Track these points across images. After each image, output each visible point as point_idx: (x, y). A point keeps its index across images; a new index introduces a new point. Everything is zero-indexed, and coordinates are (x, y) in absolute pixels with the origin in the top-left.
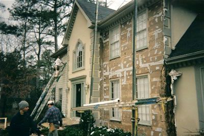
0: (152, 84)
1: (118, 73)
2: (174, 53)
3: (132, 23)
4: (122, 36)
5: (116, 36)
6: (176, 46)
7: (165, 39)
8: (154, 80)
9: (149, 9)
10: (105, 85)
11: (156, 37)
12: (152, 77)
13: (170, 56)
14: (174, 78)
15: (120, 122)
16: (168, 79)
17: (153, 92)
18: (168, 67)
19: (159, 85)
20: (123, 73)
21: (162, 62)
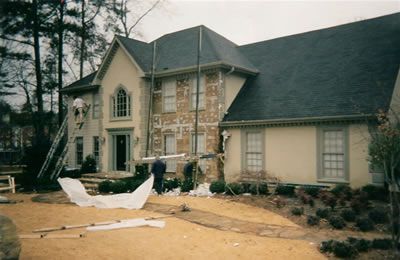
0: (208, 140)
1: (173, 127)
2: (226, 117)
3: (195, 82)
4: (178, 93)
5: (170, 89)
6: (228, 111)
7: (220, 106)
8: (210, 137)
9: (207, 75)
10: (156, 138)
11: (213, 102)
12: (208, 134)
13: (224, 120)
14: (225, 137)
15: (174, 173)
16: (222, 137)
17: (208, 147)
18: (222, 128)
19: (213, 142)
20: (179, 128)
21: (217, 124)
